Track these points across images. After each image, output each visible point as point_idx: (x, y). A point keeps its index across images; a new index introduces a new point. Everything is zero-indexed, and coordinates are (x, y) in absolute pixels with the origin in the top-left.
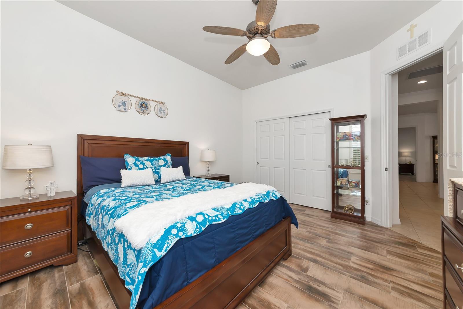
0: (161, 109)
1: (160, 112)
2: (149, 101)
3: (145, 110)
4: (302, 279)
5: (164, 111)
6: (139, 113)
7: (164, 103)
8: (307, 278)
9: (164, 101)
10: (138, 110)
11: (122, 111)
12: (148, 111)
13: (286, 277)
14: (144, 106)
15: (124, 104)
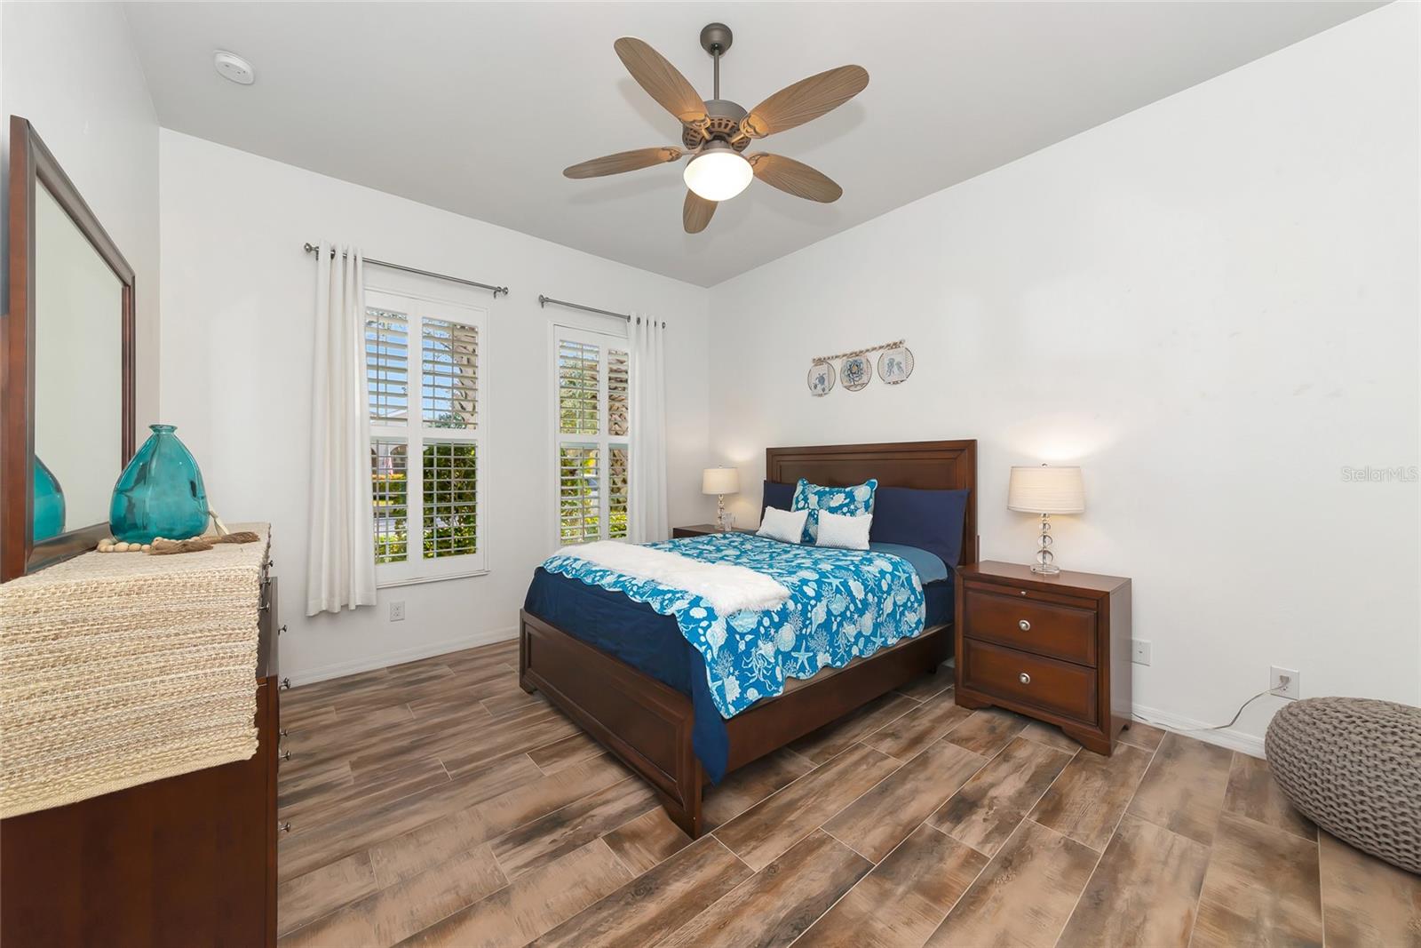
0: (891, 364)
1: (890, 371)
2: (868, 354)
3: (857, 379)
4: (589, 821)
5: (899, 364)
6: (848, 388)
7: (901, 343)
8: (588, 831)
9: (900, 339)
10: (846, 384)
11: (821, 395)
12: (865, 379)
13: (609, 795)
14: (855, 369)
15: (822, 379)
